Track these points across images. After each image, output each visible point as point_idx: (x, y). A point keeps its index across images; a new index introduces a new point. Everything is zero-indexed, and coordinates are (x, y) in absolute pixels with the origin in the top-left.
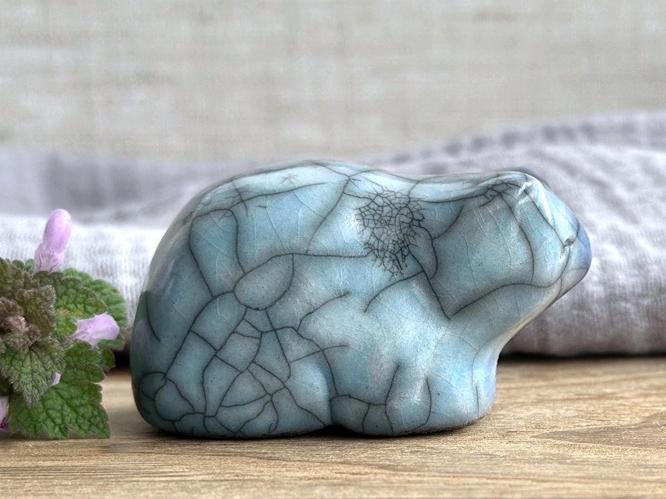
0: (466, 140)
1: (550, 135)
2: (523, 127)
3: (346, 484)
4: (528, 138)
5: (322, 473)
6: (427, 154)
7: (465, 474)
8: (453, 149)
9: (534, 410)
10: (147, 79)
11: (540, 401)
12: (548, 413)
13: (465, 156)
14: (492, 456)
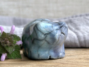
0: (74, 16)
1: (87, 15)
2: (83, 14)
3: (57, 66)
4: (84, 16)
5: (53, 64)
6: (69, 18)
7: (74, 65)
8: (73, 17)
9: (84, 55)
10: (28, 7)
11: (85, 54)
12: (86, 56)
13: (74, 18)
14: (78, 62)
